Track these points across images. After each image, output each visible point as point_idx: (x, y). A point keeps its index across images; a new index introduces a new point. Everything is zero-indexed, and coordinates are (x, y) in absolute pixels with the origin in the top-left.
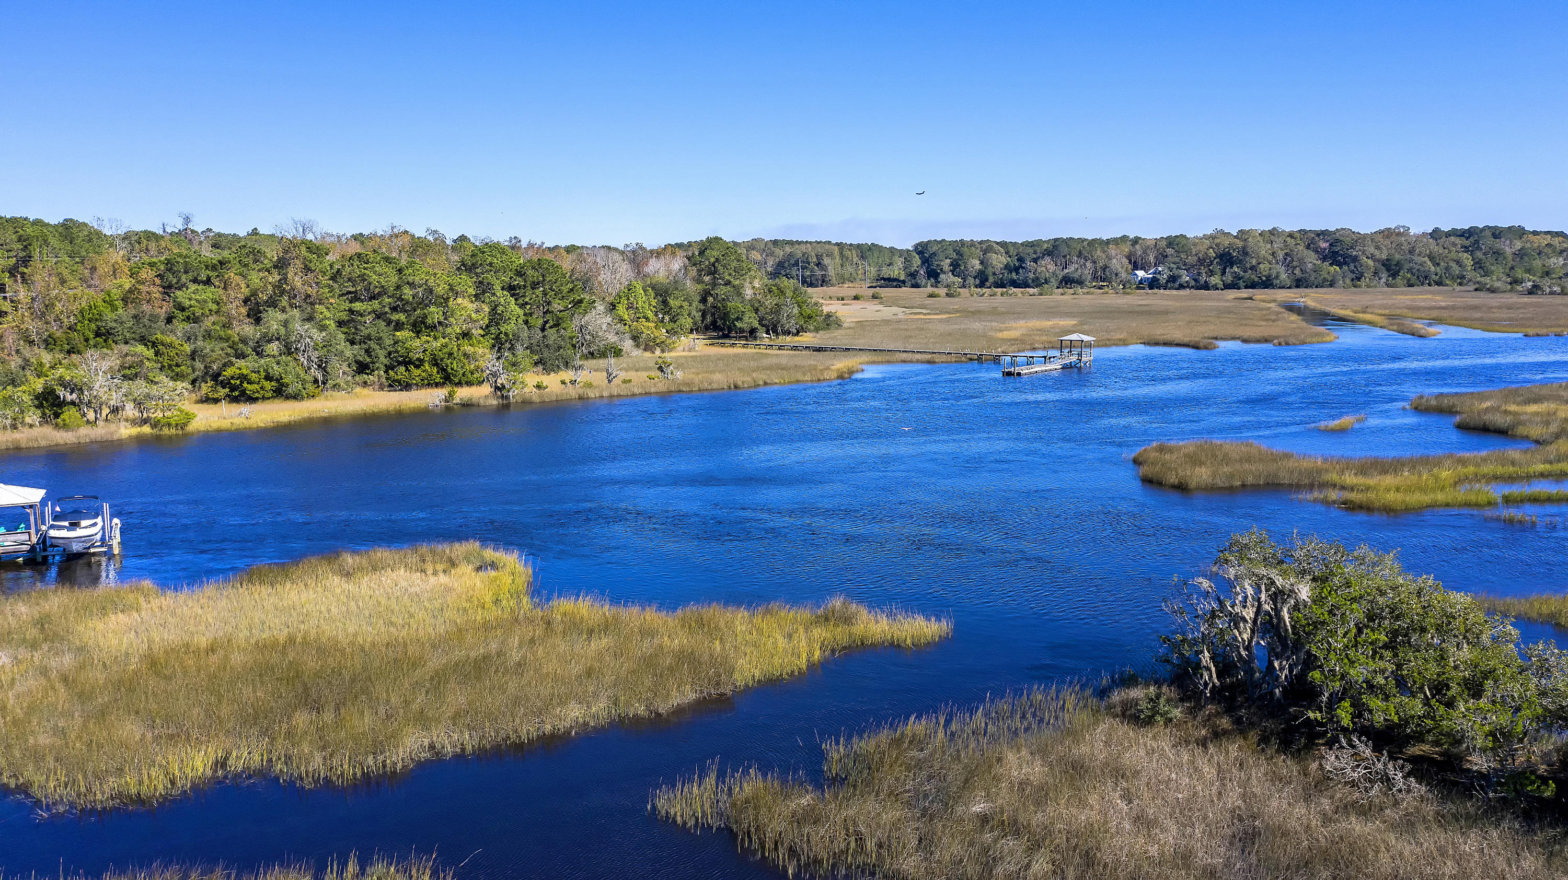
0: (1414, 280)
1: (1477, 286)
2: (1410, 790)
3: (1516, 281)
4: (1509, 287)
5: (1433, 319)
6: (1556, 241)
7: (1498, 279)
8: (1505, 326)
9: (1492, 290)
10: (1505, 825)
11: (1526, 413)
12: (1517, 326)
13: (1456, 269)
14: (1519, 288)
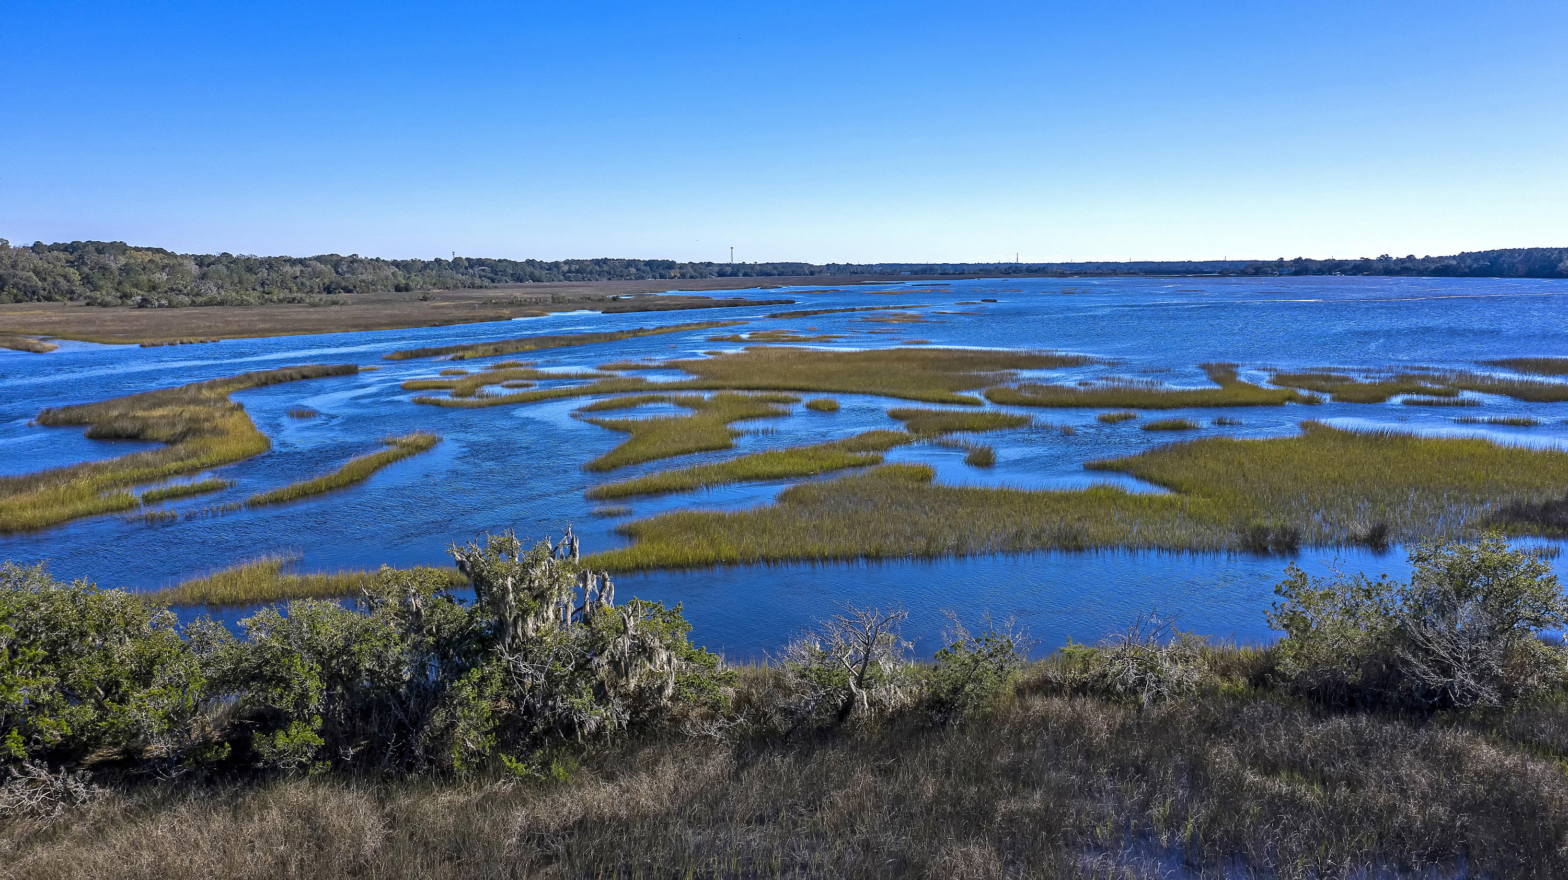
0: (20, 296)
1: (87, 301)
2: (95, 798)
3: (125, 296)
4: (120, 301)
5: (48, 334)
6: (157, 258)
7: (107, 293)
8: (120, 338)
9: (104, 305)
10: (191, 796)
11: (153, 418)
12: (133, 337)
13: (63, 284)
14: (130, 302)
